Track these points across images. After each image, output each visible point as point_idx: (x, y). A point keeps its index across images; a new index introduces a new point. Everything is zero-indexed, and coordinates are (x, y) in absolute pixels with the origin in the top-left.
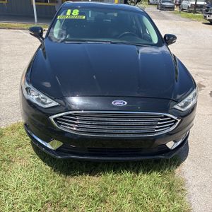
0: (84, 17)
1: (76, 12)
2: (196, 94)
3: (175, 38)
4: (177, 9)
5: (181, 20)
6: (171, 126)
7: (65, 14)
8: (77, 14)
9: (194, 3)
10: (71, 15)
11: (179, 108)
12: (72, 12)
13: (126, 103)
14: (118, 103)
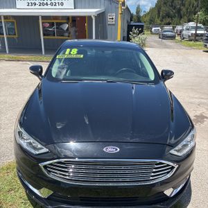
0: (82, 56)
1: (75, 51)
2: (194, 135)
3: (172, 73)
4: (178, 38)
5: (181, 49)
6: (168, 173)
7: (64, 53)
8: (76, 53)
9: (194, 32)
10: (70, 54)
11: (176, 153)
12: (71, 51)
13: (119, 149)
14: (110, 149)
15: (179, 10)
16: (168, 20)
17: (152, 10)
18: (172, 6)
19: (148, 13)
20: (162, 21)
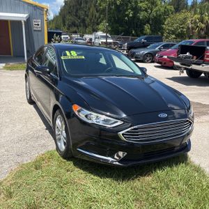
0: (83, 57)
1: (74, 53)
10: (71, 55)
12: (71, 53)
13: (166, 115)
15: (84, 21)
16: (75, 29)
17: (56, 18)
18: (76, 16)
19: (53, 21)
20: (68, 29)
